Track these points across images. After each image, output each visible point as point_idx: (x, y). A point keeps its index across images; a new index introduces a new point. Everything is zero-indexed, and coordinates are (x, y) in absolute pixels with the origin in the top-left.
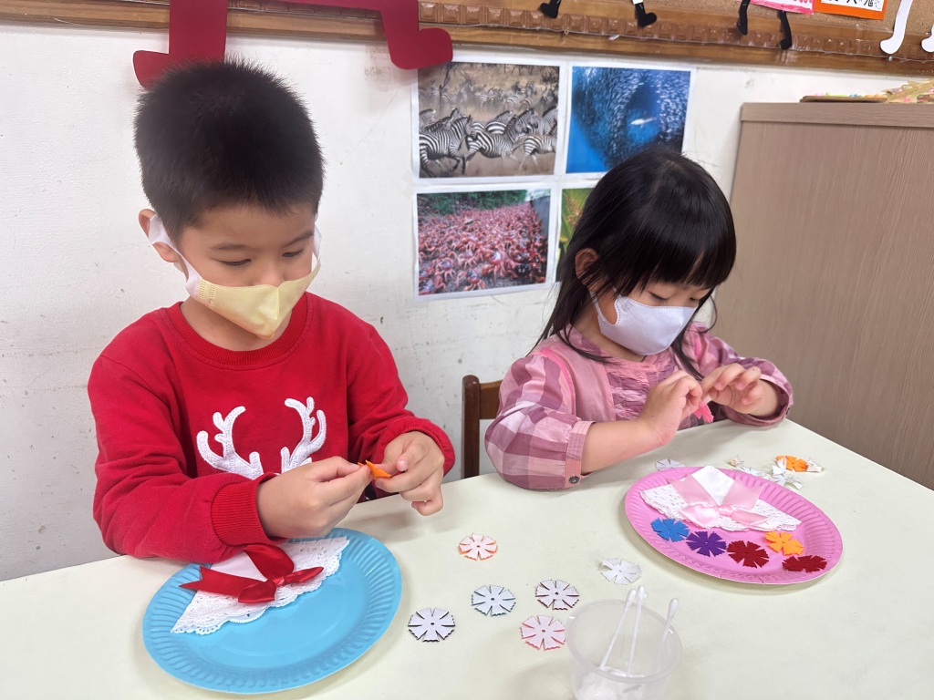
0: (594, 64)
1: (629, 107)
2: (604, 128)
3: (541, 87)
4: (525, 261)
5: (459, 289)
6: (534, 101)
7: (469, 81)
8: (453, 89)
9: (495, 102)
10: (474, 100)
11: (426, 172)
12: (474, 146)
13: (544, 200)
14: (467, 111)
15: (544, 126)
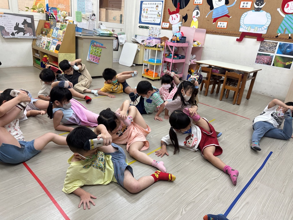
0: (282, 42)
1: (287, 48)
2: (282, 50)
3: (275, 44)
4: (269, 62)
5: (260, 63)
6: (273, 46)
7: (266, 43)
8: (264, 44)
9: (269, 45)
10: (266, 45)
11: (259, 51)
12: (265, 49)
13: (273, 56)
14: (265, 46)
15: (274, 48)
